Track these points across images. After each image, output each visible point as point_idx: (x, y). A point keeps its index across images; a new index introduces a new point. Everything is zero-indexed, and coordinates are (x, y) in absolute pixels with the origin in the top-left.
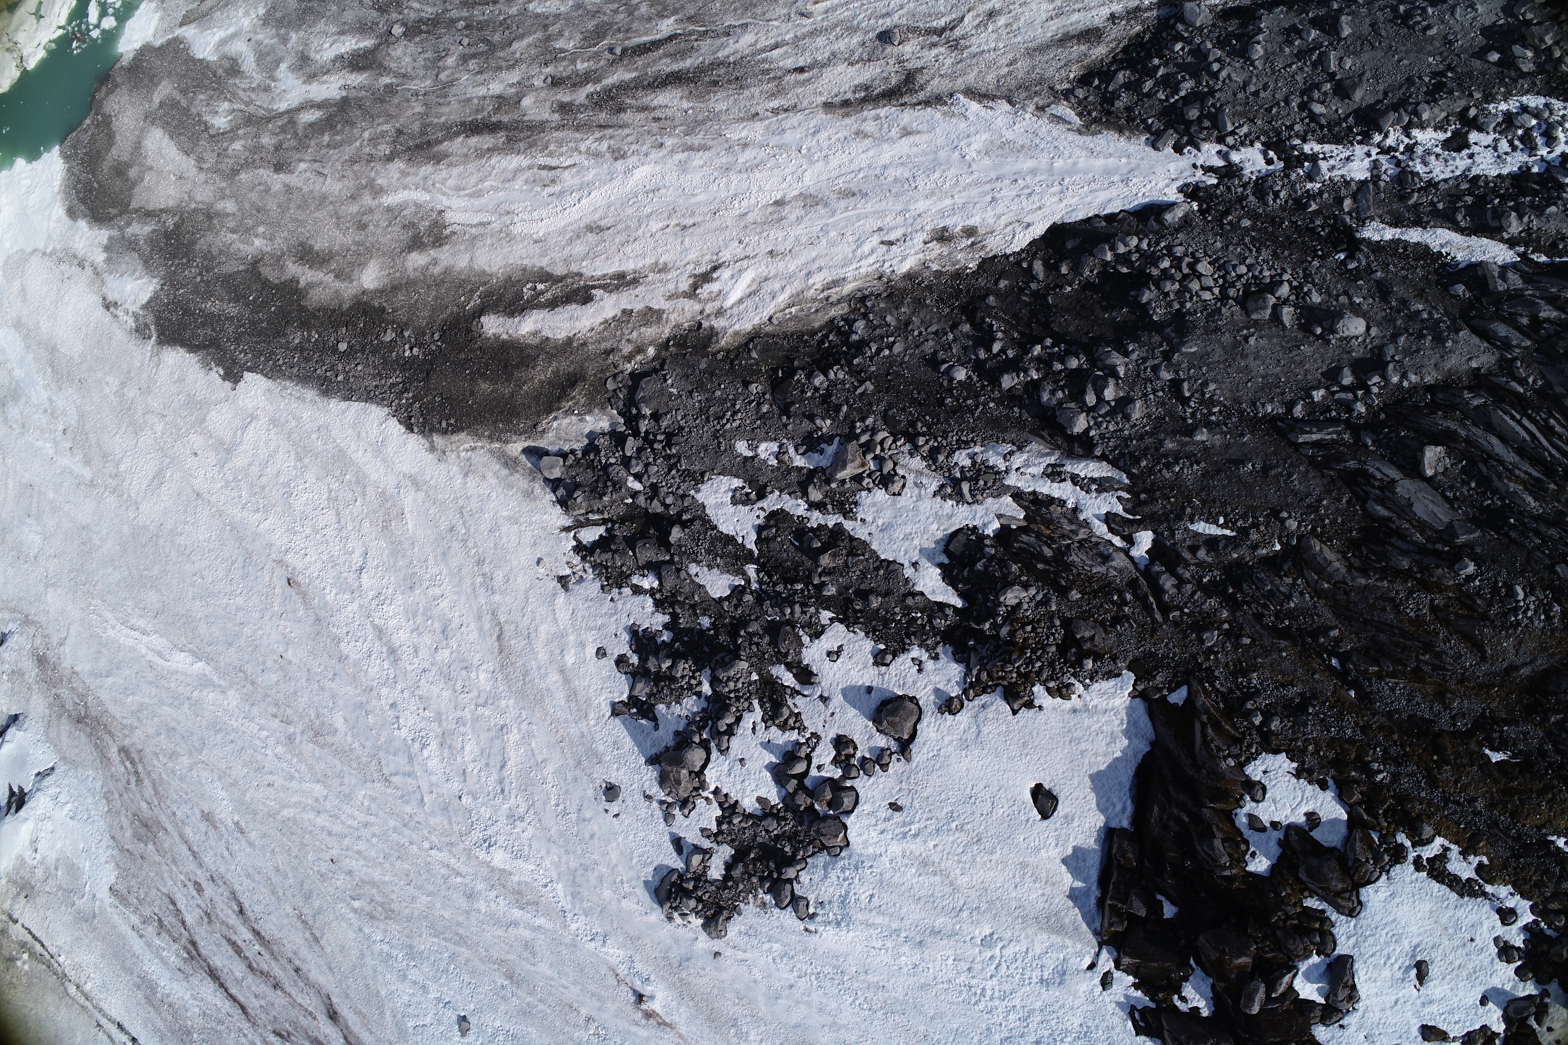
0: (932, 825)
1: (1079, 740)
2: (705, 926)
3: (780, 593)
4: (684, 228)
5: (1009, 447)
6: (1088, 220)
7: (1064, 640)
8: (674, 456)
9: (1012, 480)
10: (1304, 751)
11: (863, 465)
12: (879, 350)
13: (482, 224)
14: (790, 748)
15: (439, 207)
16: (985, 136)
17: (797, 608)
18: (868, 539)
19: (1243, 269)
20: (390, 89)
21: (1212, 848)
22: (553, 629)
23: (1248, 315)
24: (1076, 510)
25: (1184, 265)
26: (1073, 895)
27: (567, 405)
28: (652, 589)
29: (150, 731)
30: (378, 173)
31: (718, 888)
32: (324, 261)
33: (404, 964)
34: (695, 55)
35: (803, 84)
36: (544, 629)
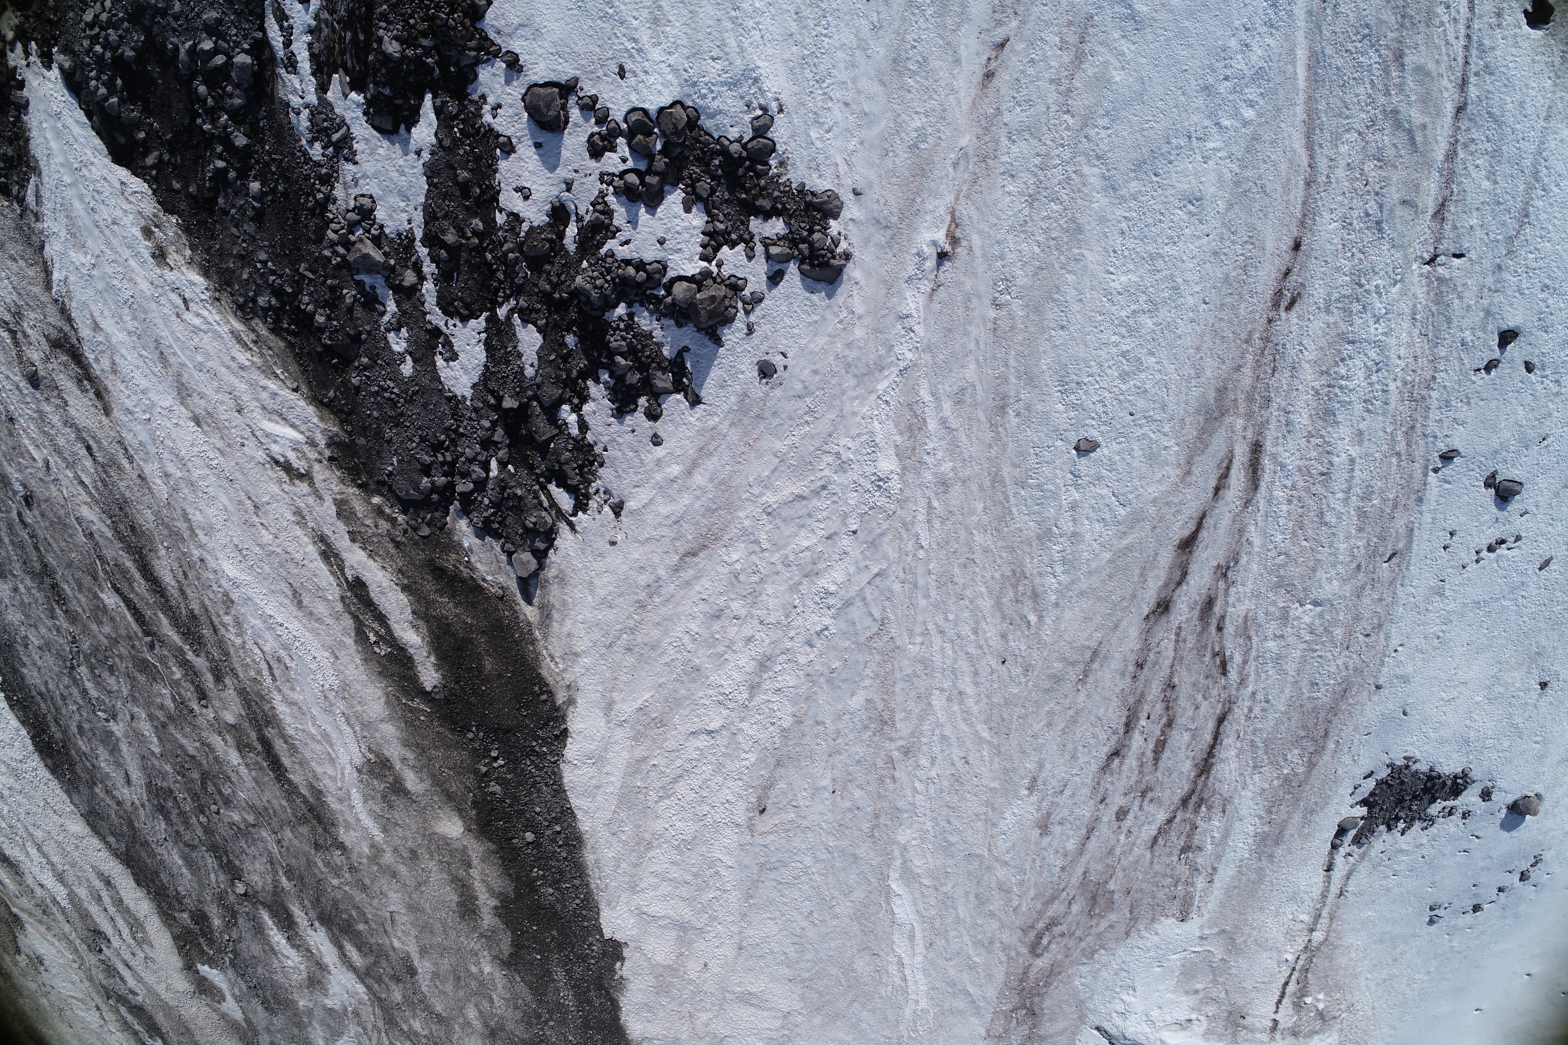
0: (620, 31)
2: (834, 216)
3: (505, 273)
4: (256, 507)
5: (291, 115)
8: (448, 436)
9: (312, 98)
11: (361, 240)
12: (273, 272)
13: (348, 722)
14: (624, 198)
15: (355, 775)
16: (72, 254)
17: (505, 249)
18: (420, 208)
20: (289, 873)
22: (660, 500)
24: (311, 31)
25: (93, 32)
27: (465, 571)
28: (573, 410)
29: (995, 925)
30: (360, 856)
31: (790, 217)
32: (463, 886)
33: (1061, 540)
34: (120, 561)
35: (98, 442)
36: (664, 510)
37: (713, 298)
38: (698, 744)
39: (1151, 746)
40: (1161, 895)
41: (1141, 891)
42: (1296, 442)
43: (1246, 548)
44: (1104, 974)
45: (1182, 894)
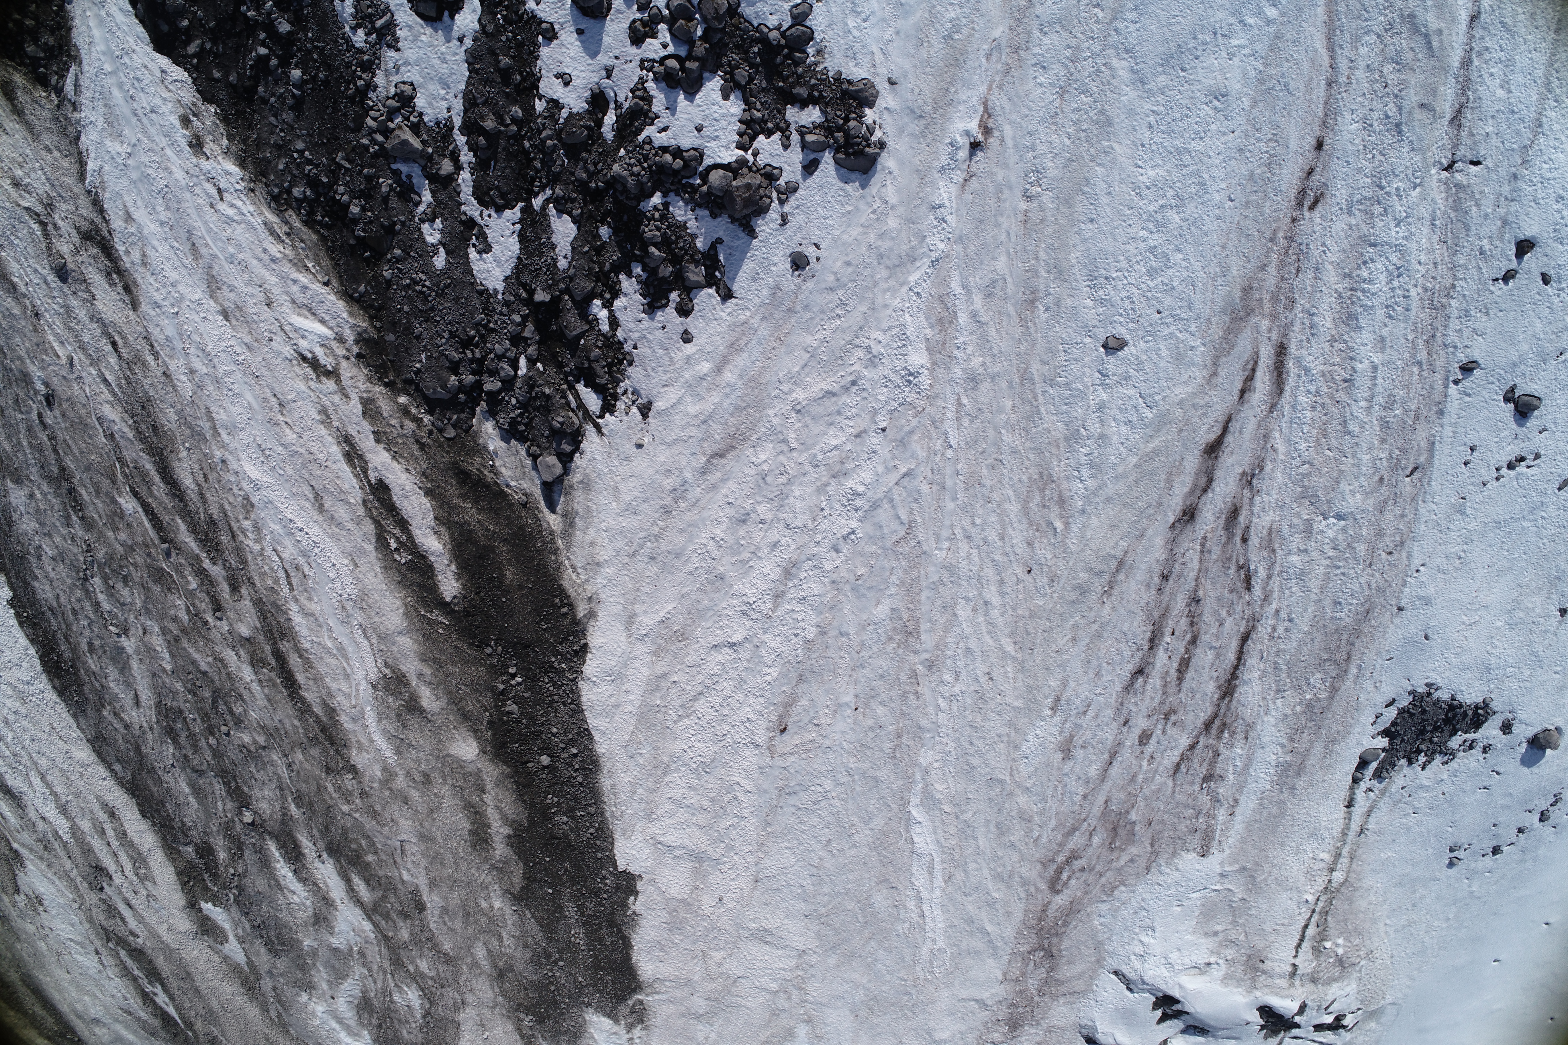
2: (869, 104)
3: (542, 162)
4: (281, 404)
8: (478, 332)
11: (400, 128)
12: (309, 162)
13: (365, 634)
14: (663, 85)
15: (370, 691)
16: (109, 144)
17: (544, 136)
18: (460, 95)
20: (299, 799)
22: (688, 399)
27: (490, 476)
28: (604, 306)
29: (1015, 857)
30: (372, 779)
31: (827, 105)
32: (476, 813)
33: (1088, 442)
34: (141, 463)
35: (124, 338)
36: (693, 409)
37: (748, 186)
38: (720, 658)
39: (1175, 665)
40: (1182, 827)
41: (1162, 822)
42: (1320, 345)
43: (1271, 454)
44: (1124, 913)
45: (1203, 827)
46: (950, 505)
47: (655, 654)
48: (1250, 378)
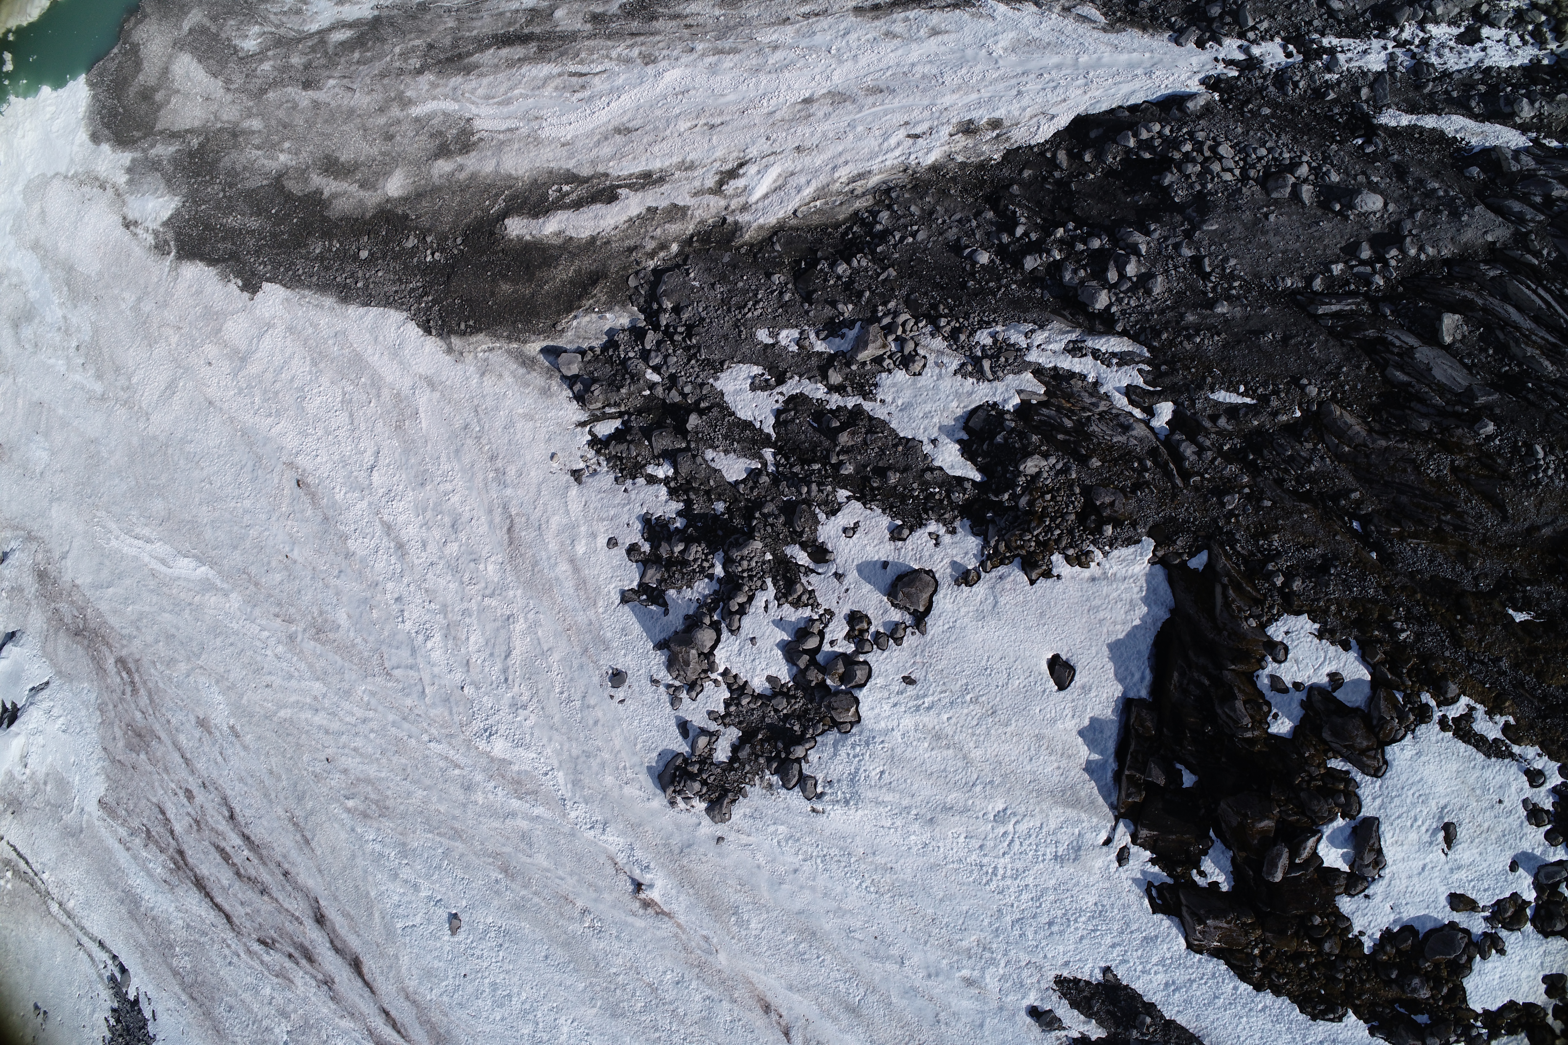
0: (946, 698)
1: (1097, 609)
2: (708, 810)
3: (796, 474)
4: (713, 127)
5: (1031, 326)
6: (1112, 111)
7: (1083, 508)
8: (694, 346)
9: (1033, 357)
10: (1326, 611)
11: (884, 346)
12: (902, 239)
13: (510, 130)
14: (802, 625)
15: (467, 115)
16: (1012, 35)
17: (814, 487)
18: (887, 418)
19: (1263, 152)
20: (423, 7)
21: (1234, 709)
22: (565, 521)
23: (1268, 194)
24: (1096, 384)
25: (1205, 148)
26: (1090, 768)
27: (588, 303)
28: (667, 477)
30: (407, 85)
31: (724, 771)
32: (349, 172)
33: (396, 863)
36: (555, 521)
37: (687, 663)
39: (228, 849)
40: (124, 794)
41: (132, 779)
43: (340, 1013)
45: (119, 812)
46: (391, 717)
47: (398, 394)
48: (394, 1026)
